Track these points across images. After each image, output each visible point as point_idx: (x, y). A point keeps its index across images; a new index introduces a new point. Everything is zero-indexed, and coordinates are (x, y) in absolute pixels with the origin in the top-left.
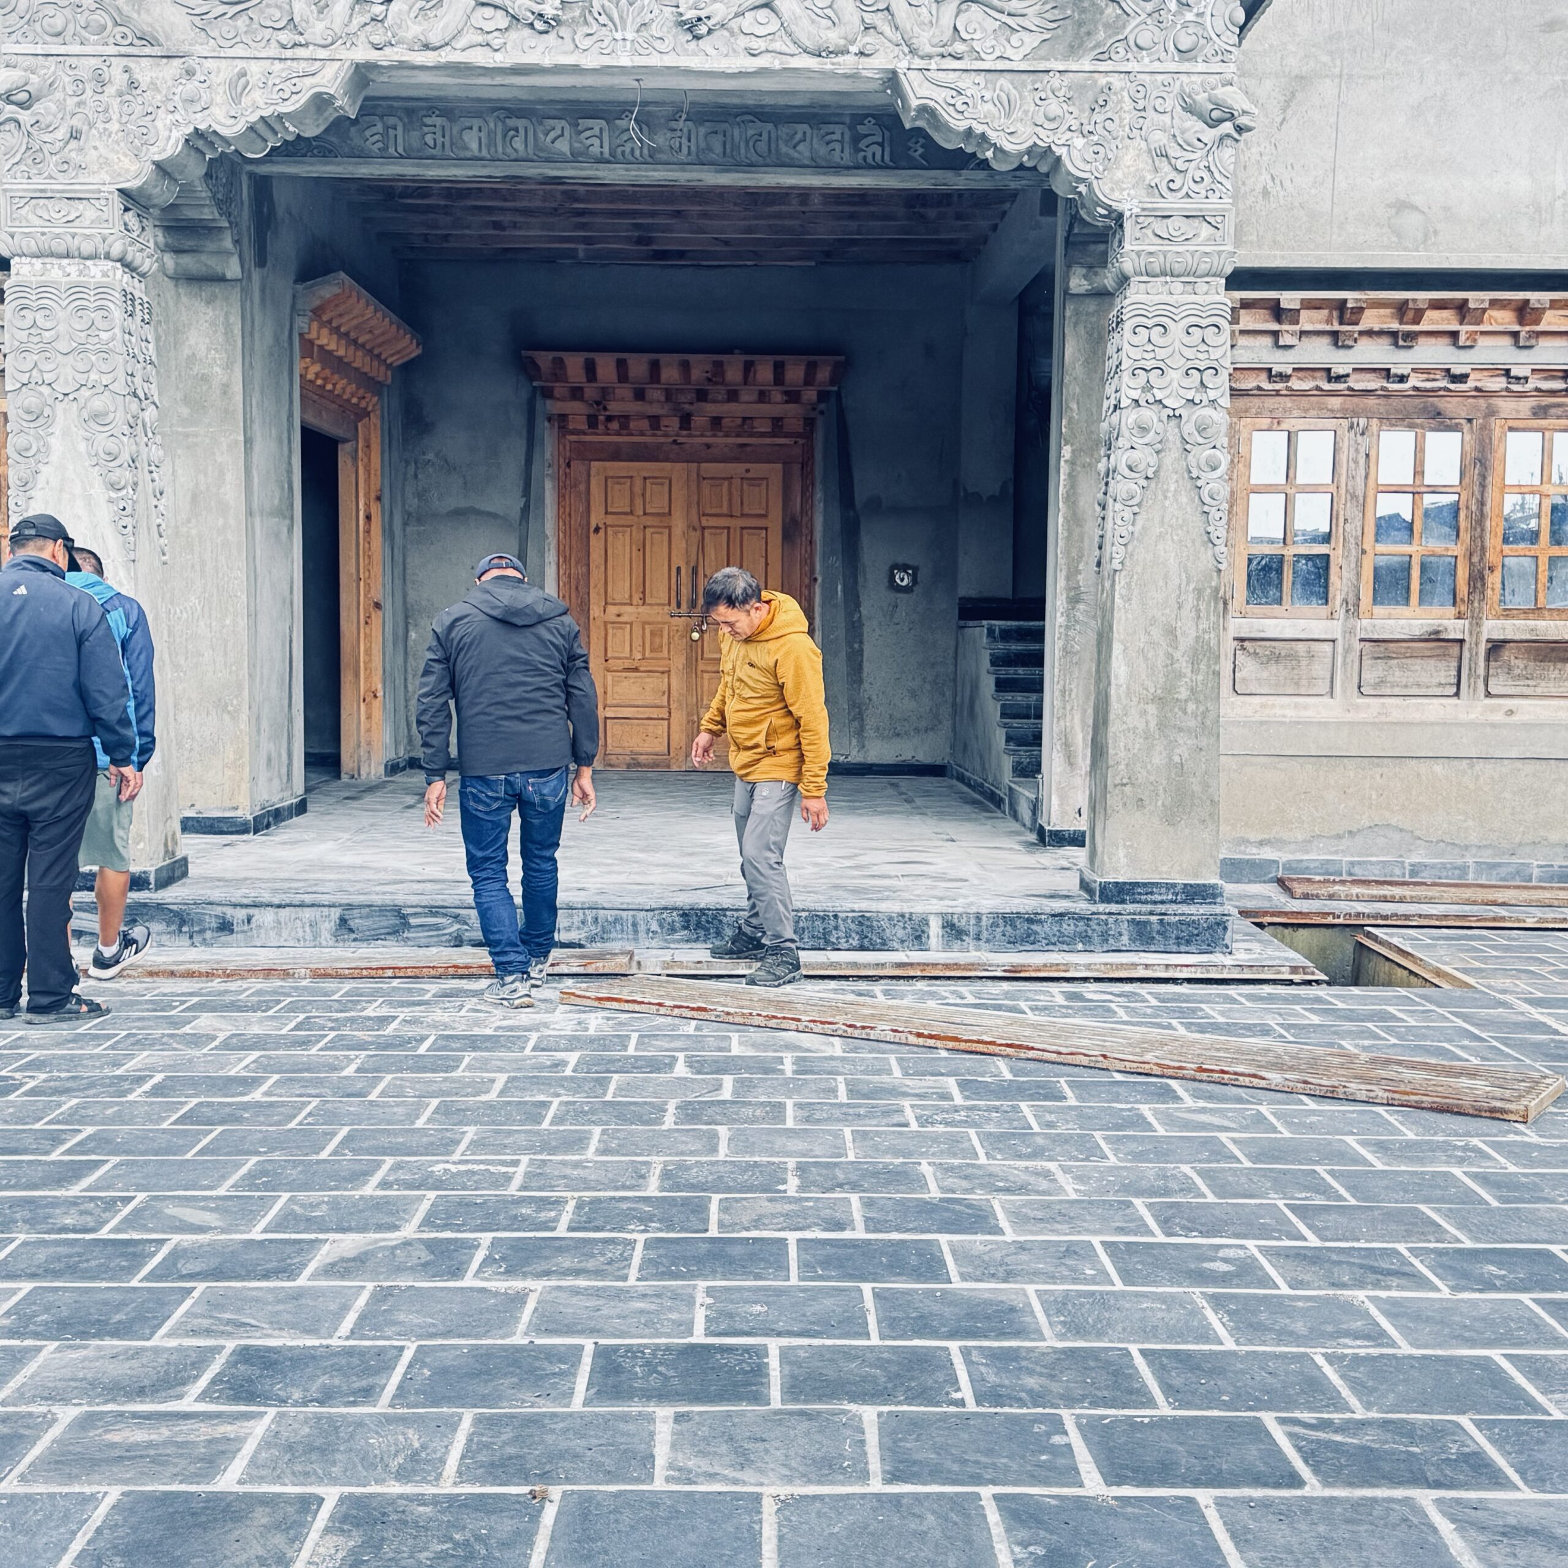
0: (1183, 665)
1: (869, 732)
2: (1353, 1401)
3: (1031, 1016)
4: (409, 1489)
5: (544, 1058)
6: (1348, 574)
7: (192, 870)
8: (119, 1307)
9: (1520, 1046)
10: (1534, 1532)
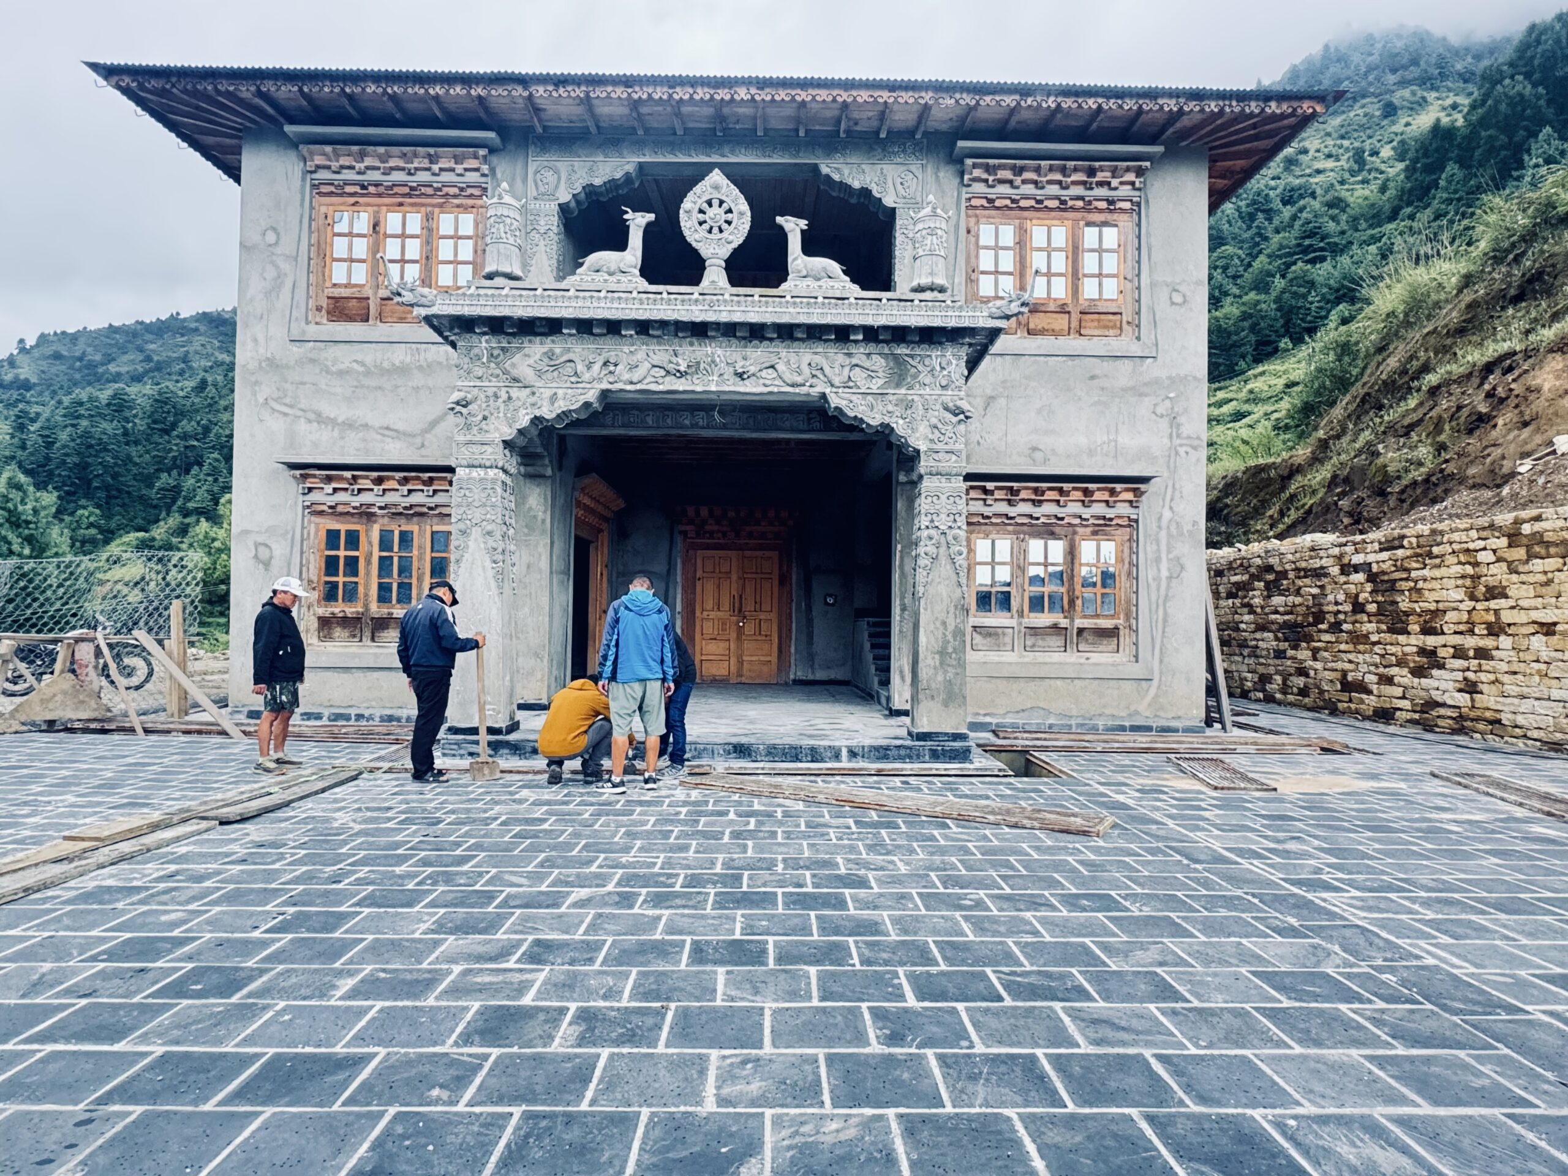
0: (950, 637)
1: (816, 666)
2: (1026, 962)
3: (886, 791)
4: (607, 1004)
5: (672, 810)
6: (1018, 599)
7: (522, 726)
8: (482, 921)
9: (1094, 803)
10: (1105, 1022)
